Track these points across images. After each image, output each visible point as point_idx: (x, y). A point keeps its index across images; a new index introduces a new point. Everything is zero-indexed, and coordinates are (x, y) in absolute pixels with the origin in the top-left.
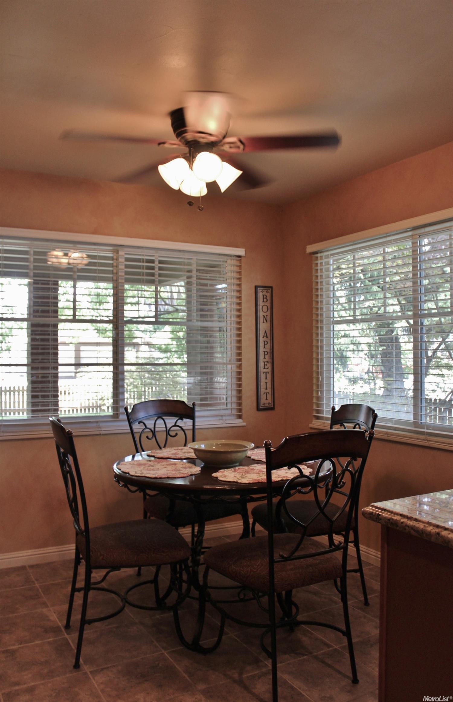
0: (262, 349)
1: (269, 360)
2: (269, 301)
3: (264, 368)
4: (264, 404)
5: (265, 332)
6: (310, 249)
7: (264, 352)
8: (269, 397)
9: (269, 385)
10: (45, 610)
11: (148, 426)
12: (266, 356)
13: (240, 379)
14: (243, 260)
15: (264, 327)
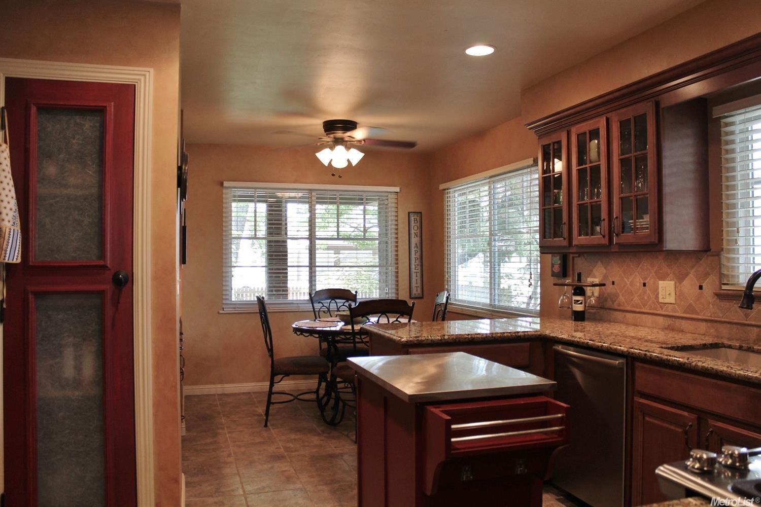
0: (413, 256)
1: (419, 264)
2: (419, 223)
3: (415, 269)
4: (415, 294)
5: (416, 244)
6: (442, 187)
7: (415, 258)
8: (419, 289)
9: (419, 281)
10: (257, 409)
11: (325, 305)
12: (417, 261)
13: (397, 277)
14: (399, 194)
15: (415, 240)
